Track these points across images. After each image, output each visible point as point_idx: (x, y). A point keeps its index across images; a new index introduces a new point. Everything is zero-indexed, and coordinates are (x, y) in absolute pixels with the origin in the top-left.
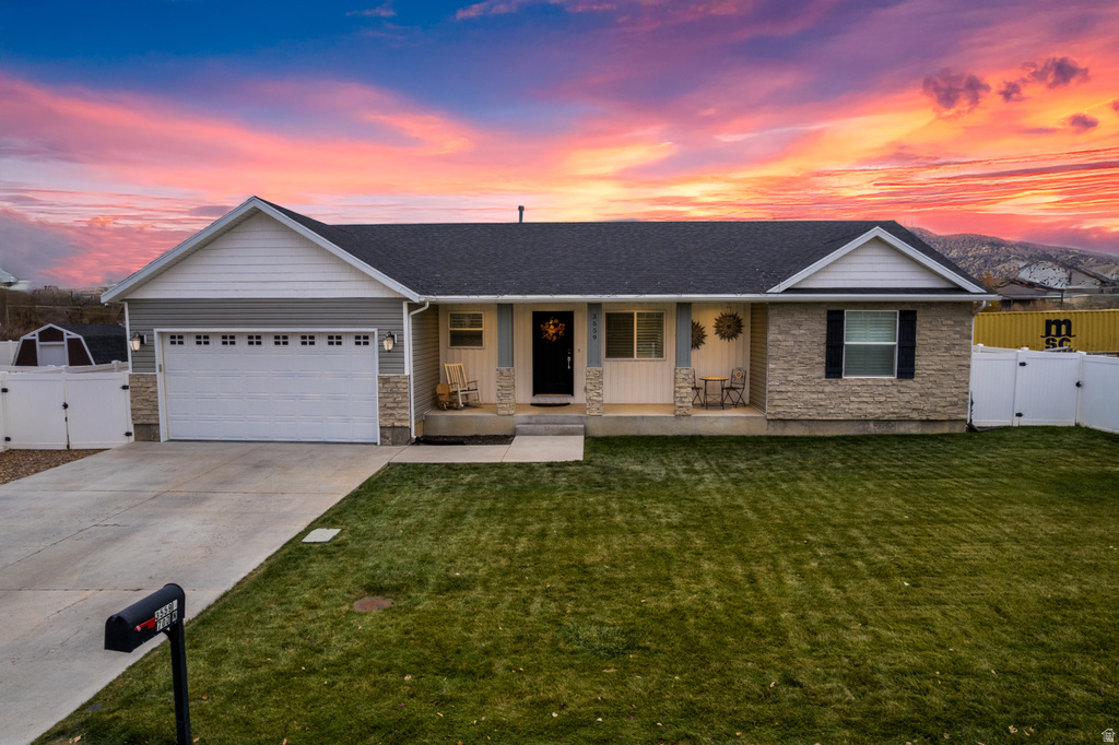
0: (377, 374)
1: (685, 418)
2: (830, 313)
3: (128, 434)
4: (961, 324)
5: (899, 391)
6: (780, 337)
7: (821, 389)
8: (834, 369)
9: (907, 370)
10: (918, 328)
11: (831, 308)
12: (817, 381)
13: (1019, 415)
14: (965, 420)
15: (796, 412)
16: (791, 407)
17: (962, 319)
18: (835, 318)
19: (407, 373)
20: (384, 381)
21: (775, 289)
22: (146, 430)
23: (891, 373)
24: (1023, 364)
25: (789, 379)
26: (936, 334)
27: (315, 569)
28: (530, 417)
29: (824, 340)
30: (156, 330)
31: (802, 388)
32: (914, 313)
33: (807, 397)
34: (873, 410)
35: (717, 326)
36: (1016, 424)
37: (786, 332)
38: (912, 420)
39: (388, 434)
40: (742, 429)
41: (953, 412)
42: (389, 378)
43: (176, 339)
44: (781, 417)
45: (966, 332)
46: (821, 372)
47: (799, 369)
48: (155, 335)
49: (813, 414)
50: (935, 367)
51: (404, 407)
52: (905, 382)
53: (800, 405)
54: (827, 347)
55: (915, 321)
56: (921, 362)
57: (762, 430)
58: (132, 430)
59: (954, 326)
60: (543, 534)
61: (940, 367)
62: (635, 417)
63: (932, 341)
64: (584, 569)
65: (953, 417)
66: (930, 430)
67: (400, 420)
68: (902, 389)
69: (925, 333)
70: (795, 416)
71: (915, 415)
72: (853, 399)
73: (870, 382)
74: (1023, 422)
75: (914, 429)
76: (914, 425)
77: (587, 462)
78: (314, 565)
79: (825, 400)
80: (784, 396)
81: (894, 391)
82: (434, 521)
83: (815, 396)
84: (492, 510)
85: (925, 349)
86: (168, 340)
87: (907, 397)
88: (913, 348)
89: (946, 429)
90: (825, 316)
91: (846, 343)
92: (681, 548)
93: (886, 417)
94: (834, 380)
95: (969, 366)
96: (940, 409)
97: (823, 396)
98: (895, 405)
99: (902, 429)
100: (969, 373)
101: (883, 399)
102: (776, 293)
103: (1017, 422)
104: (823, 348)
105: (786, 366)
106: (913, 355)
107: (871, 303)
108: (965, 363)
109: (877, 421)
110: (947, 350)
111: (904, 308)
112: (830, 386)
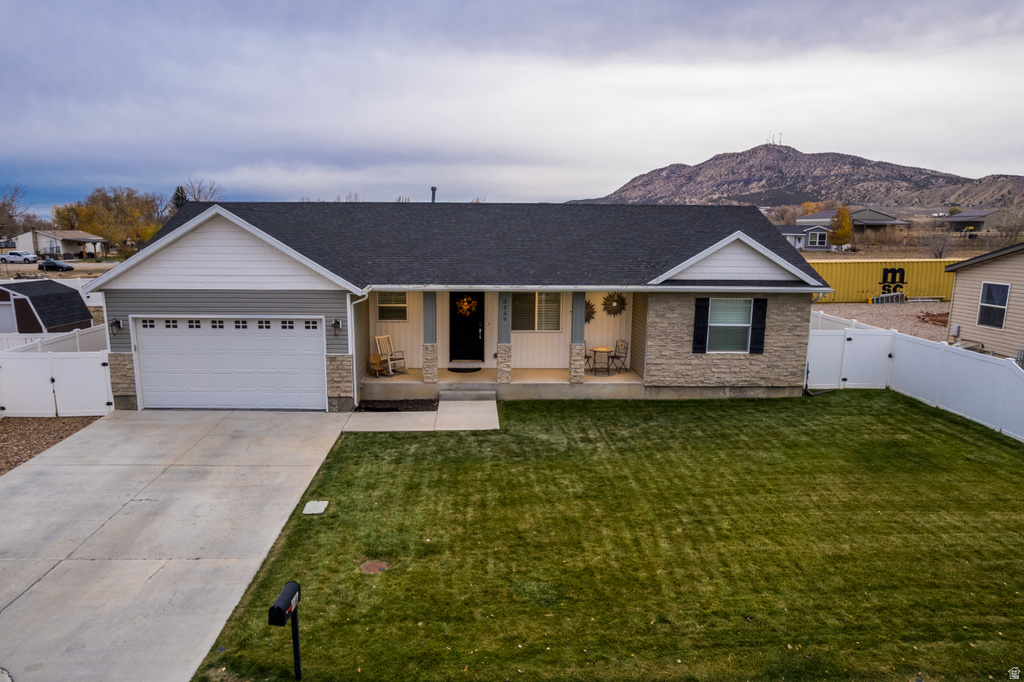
0: (325, 353)
1: (578, 386)
2: (698, 300)
3: (109, 404)
4: (803, 309)
5: (751, 364)
6: (657, 320)
7: (688, 361)
8: (699, 346)
9: (757, 347)
10: (768, 313)
11: (699, 297)
12: (686, 355)
13: (845, 380)
14: (801, 387)
15: (668, 381)
16: (664, 377)
17: (803, 305)
18: (702, 305)
19: (350, 353)
20: (331, 359)
21: (654, 281)
22: (125, 400)
23: (745, 349)
24: (849, 339)
25: (664, 353)
26: (781, 318)
27: (323, 538)
28: (451, 385)
29: (692, 322)
30: (130, 316)
31: (673, 361)
32: (765, 301)
33: (677, 368)
34: (729, 379)
35: (605, 304)
36: (841, 388)
37: (663, 316)
38: (760, 387)
39: (335, 403)
40: (624, 395)
41: (792, 380)
42: (335, 357)
43: (148, 324)
44: (656, 384)
45: (806, 316)
46: (689, 348)
47: (671, 346)
48: (130, 321)
49: (682, 382)
50: (780, 345)
51: (348, 381)
52: (756, 357)
53: (671, 375)
54: (695, 328)
55: (765, 308)
56: (771, 340)
57: (641, 395)
58: (112, 400)
59: (797, 311)
60: (483, 505)
61: (784, 345)
62: (537, 385)
63: (779, 323)
64: (519, 535)
65: (793, 384)
66: (774, 395)
67: (345, 392)
68: (753, 362)
69: (773, 317)
70: (667, 384)
71: (762, 383)
72: (714, 370)
73: (728, 357)
74: (848, 385)
75: (761, 394)
76: (762, 390)
77: (504, 431)
78: (322, 535)
79: (692, 370)
80: (659, 367)
81: (747, 363)
82: (398, 492)
83: (683, 367)
84: (440, 482)
85: (772, 330)
86: (141, 324)
87: (757, 368)
88: (763, 329)
89: (786, 394)
90: (694, 303)
91: (710, 325)
92: (587, 516)
93: (740, 384)
94: (699, 355)
95: (807, 344)
96: (782, 378)
97: (690, 367)
98: (747, 374)
99: (751, 394)
100: (806, 349)
101: (737, 370)
102: (655, 285)
103: (842, 386)
104: (692, 329)
105: (661, 343)
106: (763, 335)
107: (730, 292)
108: (803, 341)
109: (733, 388)
110: (790, 330)
111: (757, 297)
112: (696, 359)
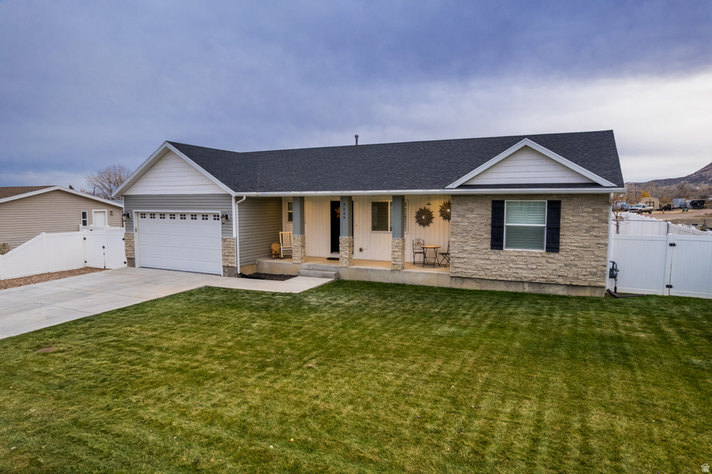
0: (221, 236)
1: (397, 272)
2: (494, 202)
3: (125, 263)
4: (600, 211)
5: (547, 262)
6: (458, 219)
7: (487, 257)
8: (497, 243)
9: (553, 245)
10: (562, 214)
11: (494, 199)
12: (485, 251)
13: (669, 287)
14: (603, 287)
15: (470, 273)
16: (467, 269)
17: (600, 207)
18: (498, 207)
19: (234, 236)
20: (224, 240)
21: (451, 186)
22: (131, 262)
23: (542, 248)
24: (673, 245)
25: (465, 249)
26: (578, 219)
28: (309, 266)
29: (490, 222)
30: (134, 211)
31: (474, 256)
32: (559, 203)
33: (478, 262)
34: (526, 274)
35: (441, 211)
36: (666, 294)
37: (463, 216)
38: (558, 284)
39: (227, 270)
40: (434, 283)
41: (591, 280)
42: (226, 239)
43: (143, 215)
44: (459, 275)
45: (603, 217)
46: (488, 245)
47: (471, 242)
48: (134, 214)
49: (482, 274)
50: (577, 245)
51: (232, 256)
52: (552, 255)
53: (473, 267)
54: (492, 227)
55: (560, 209)
56: (566, 239)
57: (447, 283)
58: (126, 261)
59: (593, 212)
61: (581, 245)
62: (367, 270)
63: (574, 224)
65: (593, 284)
67: (231, 263)
68: (549, 260)
69: (568, 218)
70: (469, 275)
71: (560, 281)
72: (511, 265)
73: (524, 254)
74: (673, 292)
75: (560, 291)
76: (561, 288)
79: (491, 265)
80: (462, 261)
81: (544, 261)
83: (483, 262)
85: (569, 230)
86: (140, 216)
87: (554, 267)
88: (558, 229)
89: (587, 293)
90: (490, 204)
91: (505, 224)
93: (537, 281)
94: (497, 251)
95: (606, 245)
96: (580, 277)
97: (489, 262)
98: (544, 272)
99: (551, 290)
100: (606, 250)
101: (534, 267)
102: (453, 188)
103: (666, 292)
104: (489, 228)
105: (462, 240)
106: (559, 235)
107: (526, 195)
108: (602, 242)
109: (531, 283)
110: (587, 231)
111: (551, 199)
112: (494, 255)
